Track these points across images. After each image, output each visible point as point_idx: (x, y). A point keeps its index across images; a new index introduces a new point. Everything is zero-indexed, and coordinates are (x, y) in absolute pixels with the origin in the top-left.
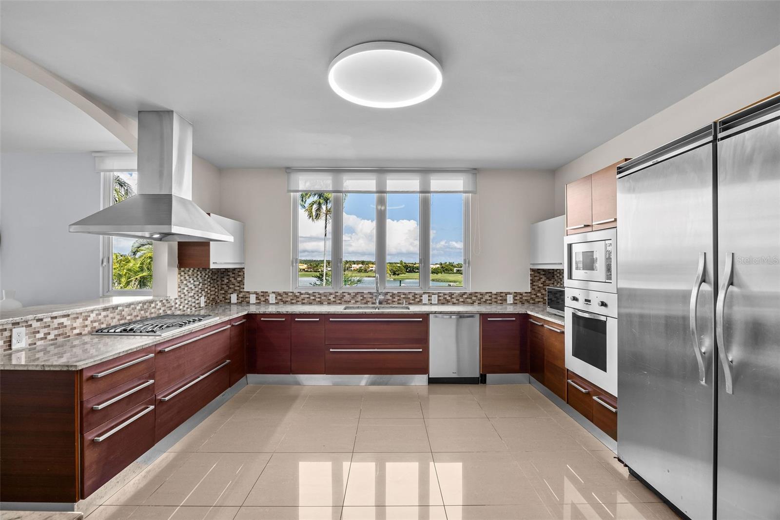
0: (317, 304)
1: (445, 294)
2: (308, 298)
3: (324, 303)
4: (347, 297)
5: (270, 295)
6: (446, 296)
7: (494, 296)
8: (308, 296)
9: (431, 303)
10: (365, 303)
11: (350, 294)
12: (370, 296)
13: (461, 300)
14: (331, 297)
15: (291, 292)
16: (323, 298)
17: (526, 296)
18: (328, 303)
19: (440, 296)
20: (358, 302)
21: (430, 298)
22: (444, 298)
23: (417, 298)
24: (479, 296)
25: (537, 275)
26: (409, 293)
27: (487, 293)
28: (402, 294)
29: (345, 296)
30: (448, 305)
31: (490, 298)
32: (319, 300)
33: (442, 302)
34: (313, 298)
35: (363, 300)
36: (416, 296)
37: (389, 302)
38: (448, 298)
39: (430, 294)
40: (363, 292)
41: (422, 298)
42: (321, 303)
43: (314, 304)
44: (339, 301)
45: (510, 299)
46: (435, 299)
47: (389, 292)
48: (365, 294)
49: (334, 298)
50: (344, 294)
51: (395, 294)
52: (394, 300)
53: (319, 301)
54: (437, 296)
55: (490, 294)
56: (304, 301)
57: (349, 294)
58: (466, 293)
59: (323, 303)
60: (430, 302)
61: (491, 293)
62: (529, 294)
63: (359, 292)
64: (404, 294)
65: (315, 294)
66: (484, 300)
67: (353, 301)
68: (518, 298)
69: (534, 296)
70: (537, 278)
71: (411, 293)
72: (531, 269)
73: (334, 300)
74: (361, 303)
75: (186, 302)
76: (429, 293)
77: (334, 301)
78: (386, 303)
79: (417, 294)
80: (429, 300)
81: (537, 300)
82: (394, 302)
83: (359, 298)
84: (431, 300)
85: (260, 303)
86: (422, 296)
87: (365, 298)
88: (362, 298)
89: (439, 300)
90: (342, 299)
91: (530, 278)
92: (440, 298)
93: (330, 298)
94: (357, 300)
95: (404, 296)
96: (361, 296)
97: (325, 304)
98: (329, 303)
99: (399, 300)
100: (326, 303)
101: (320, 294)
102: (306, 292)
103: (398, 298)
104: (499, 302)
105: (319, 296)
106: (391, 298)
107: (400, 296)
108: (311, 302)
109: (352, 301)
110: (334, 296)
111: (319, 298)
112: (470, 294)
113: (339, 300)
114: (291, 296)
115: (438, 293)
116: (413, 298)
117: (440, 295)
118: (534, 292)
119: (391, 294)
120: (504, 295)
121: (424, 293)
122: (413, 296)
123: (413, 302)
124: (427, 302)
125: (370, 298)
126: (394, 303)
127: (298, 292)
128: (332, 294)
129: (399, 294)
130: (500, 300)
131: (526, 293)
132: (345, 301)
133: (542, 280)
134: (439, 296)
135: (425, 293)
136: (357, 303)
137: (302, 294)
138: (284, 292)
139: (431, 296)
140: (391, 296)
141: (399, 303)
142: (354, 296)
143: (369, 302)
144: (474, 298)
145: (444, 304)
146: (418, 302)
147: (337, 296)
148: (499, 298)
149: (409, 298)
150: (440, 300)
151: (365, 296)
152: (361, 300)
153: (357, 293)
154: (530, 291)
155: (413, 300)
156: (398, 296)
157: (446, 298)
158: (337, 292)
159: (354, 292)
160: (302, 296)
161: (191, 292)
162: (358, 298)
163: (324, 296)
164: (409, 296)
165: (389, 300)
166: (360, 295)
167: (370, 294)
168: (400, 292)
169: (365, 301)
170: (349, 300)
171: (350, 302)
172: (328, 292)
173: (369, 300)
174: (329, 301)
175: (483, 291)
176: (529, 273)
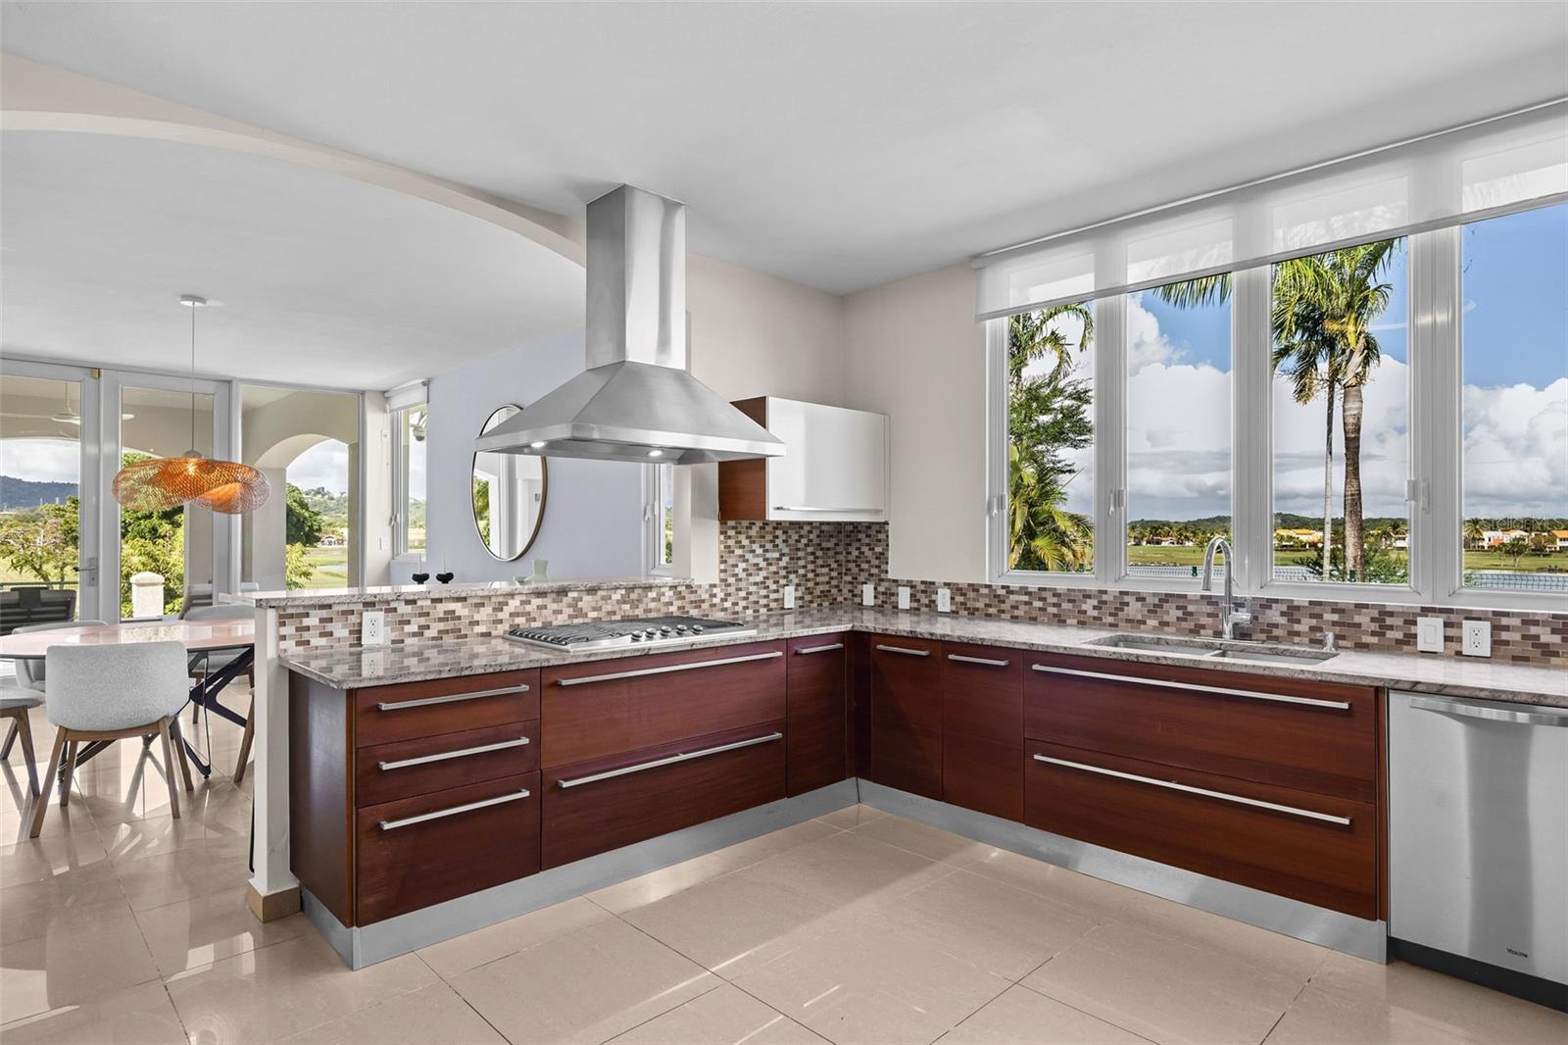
0: (1049, 624)
1: (1528, 621)
2: (1026, 603)
3: (1068, 621)
4: (1134, 609)
5: (939, 590)
6: (1534, 630)
8: (1026, 598)
9: (1459, 653)
10: (1191, 631)
11: (1144, 599)
12: (1209, 609)
14: (1089, 607)
15: (987, 586)
16: (1065, 606)
18: (1079, 622)
19: (1507, 628)
20: (1167, 624)
21: (1451, 632)
22: (1524, 637)
23: (1391, 628)
26: (1357, 606)
28: (1329, 609)
29: (1127, 604)
30: (1548, 664)
32: (1054, 610)
33: (1517, 650)
34: (1040, 604)
35: (1186, 620)
36: (1389, 621)
37: (1276, 632)
38: (1550, 638)
39: (1453, 618)
40: (1185, 596)
41: (1413, 629)
42: (1060, 620)
43: (1042, 623)
44: (1111, 620)
46: (1477, 637)
47: (1276, 601)
48: (1192, 602)
49: (1095, 608)
50: (1126, 599)
51: (1298, 608)
52: (1297, 627)
53: (1054, 615)
54: (1486, 626)
56: (1016, 612)
57: (1141, 599)
59: (1065, 621)
60: (1455, 646)
64: (1336, 609)
65: (1044, 594)
67: (1152, 622)
71: (1366, 606)
73: (1095, 613)
74: (1178, 630)
75: (743, 594)
76: (1450, 611)
77: (1095, 618)
78: (1263, 636)
79: (1391, 614)
80: (1447, 639)
82: (1298, 634)
83: (1173, 614)
84: (1460, 640)
85: (918, 609)
86: (1415, 623)
87: (1191, 614)
88: (1180, 613)
89: (1496, 643)
90: (1120, 613)
92: (1505, 636)
93: (1084, 607)
94: (1166, 618)
95: (1335, 617)
96: (1178, 608)
97: (1072, 625)
98: (1082, 624)
99: (1313, 629)
100: (1075, 622)
101: (1056, 595)
102: (1021, 588)
103: (1314, 622)
105: (1056, 600)
106: (1283, 621)
107: (1319, 616)
108: (1034, 615)
109: (1148, 622)
110: (1095, 602)
111: (1054, 605)
113: (1111, 614)
114: (986, 596)
115: (1495, 613)
116: (1374, 627)
117: (1505, 621)
119: (1284, 608)
121: (1426, 611)
122: (1373, 620)
123: (1375, 640)
124: (1439, 646)
125: (1209, 615)
126: (1296, 639)
127: (1003, 587)
128: (1089, 597)
129: (1317, 610)
132: (1128, 621)
134: (1496, 628)
135: (1433, 610)
136: (1166, 629)
137: (1012, 592)
138: (969, 585)
139: (1460, 626)
140: (1283, 614)
141: (1313, 642)
142: (1155, 605)
143: (1203, 627)
145: (1526, 659)
146: (1398, 641)
147: (1105, 602)
149: (1359, 625)
150: (1507, 643)
151: (1191, 608)
152: (1178, 619)
153: (1166, 598)
155: (1373, 634)
156: (1312, 616)
157: (1537, 637)
158: (1105, 592)
159: (1154, 595)
160: (1011, 596)
161: (758, 575)
162: (1168, 613)
163: (1069, 601)
164: (1357, 619)
165: (1276, 626)
166: (1174, 605)
167: (1209, 604)
168: (1320, 603)
169: (1190, 625)
170: (1140, 617)
171: (1144, 623)
172: (1079, 590)
173: (1204, 620)
174: (1082, 618)
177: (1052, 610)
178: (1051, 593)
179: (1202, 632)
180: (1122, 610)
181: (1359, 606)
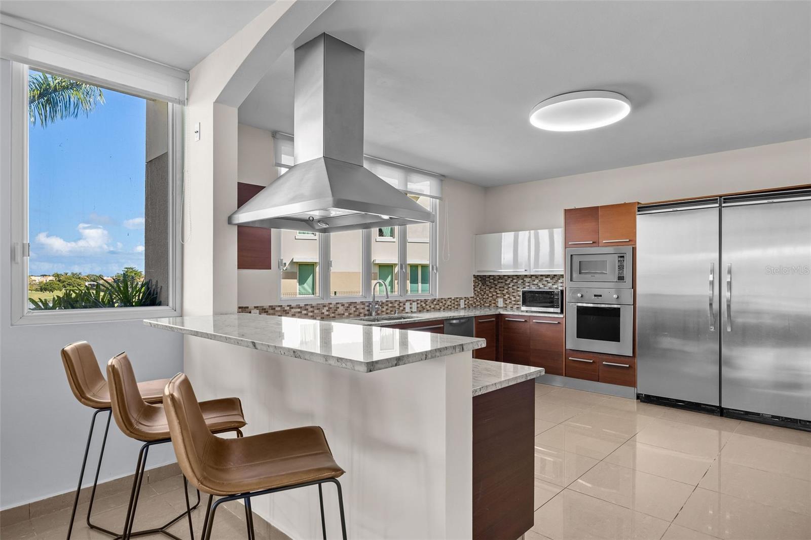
1: (421, 301)
2: (299, 312)
4: (341, 310)
5: (252, 311)
6: (422, 303)
7: (453, 302)
8: (299, 310)
9: (412, 312)
12: (363, 306)
13: (433, 306)
14: (325, 311)
15: (279, 306)
16: (316, 311)
17: (471, 301)
20: (351, 314)
21: (411, 306)
22: (421, 305)
23: (401, 306)
24: (444, 302)
25: (477, 281)
27: (448, 299)
28: (389, 302)
29: (338, 308)
30: (423, 312)
31: (450, 304)
33: (419, 309)
36: (401, 304)
37: (379, 312)
38: (424, 305)
39: (411, 302)
40: (356, 302)
41: (405, 306)
44: (333, 315)
45: (462, 303)
46: (414, 306)
47: (379, 301)
48: (358, 304)
49: (327, 311)
50: (338, 305)
51: (383, 303)
52: (383, 309)
54: (416, 303)
55: (450, 300)
57: (343, 305)
58: (435, 299)
60: (411, 310)
61: (451, 298)
62: (472, 299)
63: (352, 303)
64: (391, 303)
65: (307, 307)
66: (446, 306)
67: (346, 314)
68: (466, 303)
69: (475, 300)
70: (477, 284)
72: (474, 275)
73: (327, 313)
74: (354, 315)
76: (410, 300)
79: (401, 302)
80: (410, 308)
81: (477, 304)
82: (383, 311)
84: (412, 308)
86: (405, 304)
88: (354, 309)
89: (417, 307)
90: (336, 312)
91: (473, 284)
93: (323, 311)
95: (391, 305)
99: (387, 309)
101: (312, 307)
102: (297, 305)
103: (387, 307)
104: (456, 307)
105: (312, 309)
106: (380, 308)
107: (388, 305)
111: (312, 312)
112: (438, 301)
113: (333, 313)
114: (279, 311)
115: (416, 300)
116: (398, 307)
117: (418, 302)
118: (475, 297)
120: (458, 300)
121: (406, 301)
122: (398, 305)
124: (409, 310)
125: (363, 309)
127: (288, 306)
128: (325, 306)
129: (387, 303)
131: (471, 297)
132: (339, 315)
133: (480, 286)
134: (418, 304)
135: (408, 300)
137: (292, 308)
138: (270, 306)
139: (412, 304)
141: (387, 313)
142: (347, 307)
143: (361, 313)
144: (441, 304)
145: (421, 311)
146: (402, 310)
147: (331, 308)
148: (456, 303)
149: (396, 307)
151: (358, 307)
152: (354, 311)
153: (351, 304)
154: (473, 296)
155: (398, 309)
158: (331, 304)
159: (347, 303)
160: (292, 310)
163: (318, 309)
164: (395, 305)
165: (379, 310)
166: (353, 306)
169: (357, 313)
170: (342, 313)
171: (344, 314)
172: (322, 304)
173: (362, 311)
174: (323, 316)
175: (447, 297)
176: (473, 279)
177: (311, 314)
178: (310, 307)
179: (361, 315)
180: (337, 310)
181: (396, 301)
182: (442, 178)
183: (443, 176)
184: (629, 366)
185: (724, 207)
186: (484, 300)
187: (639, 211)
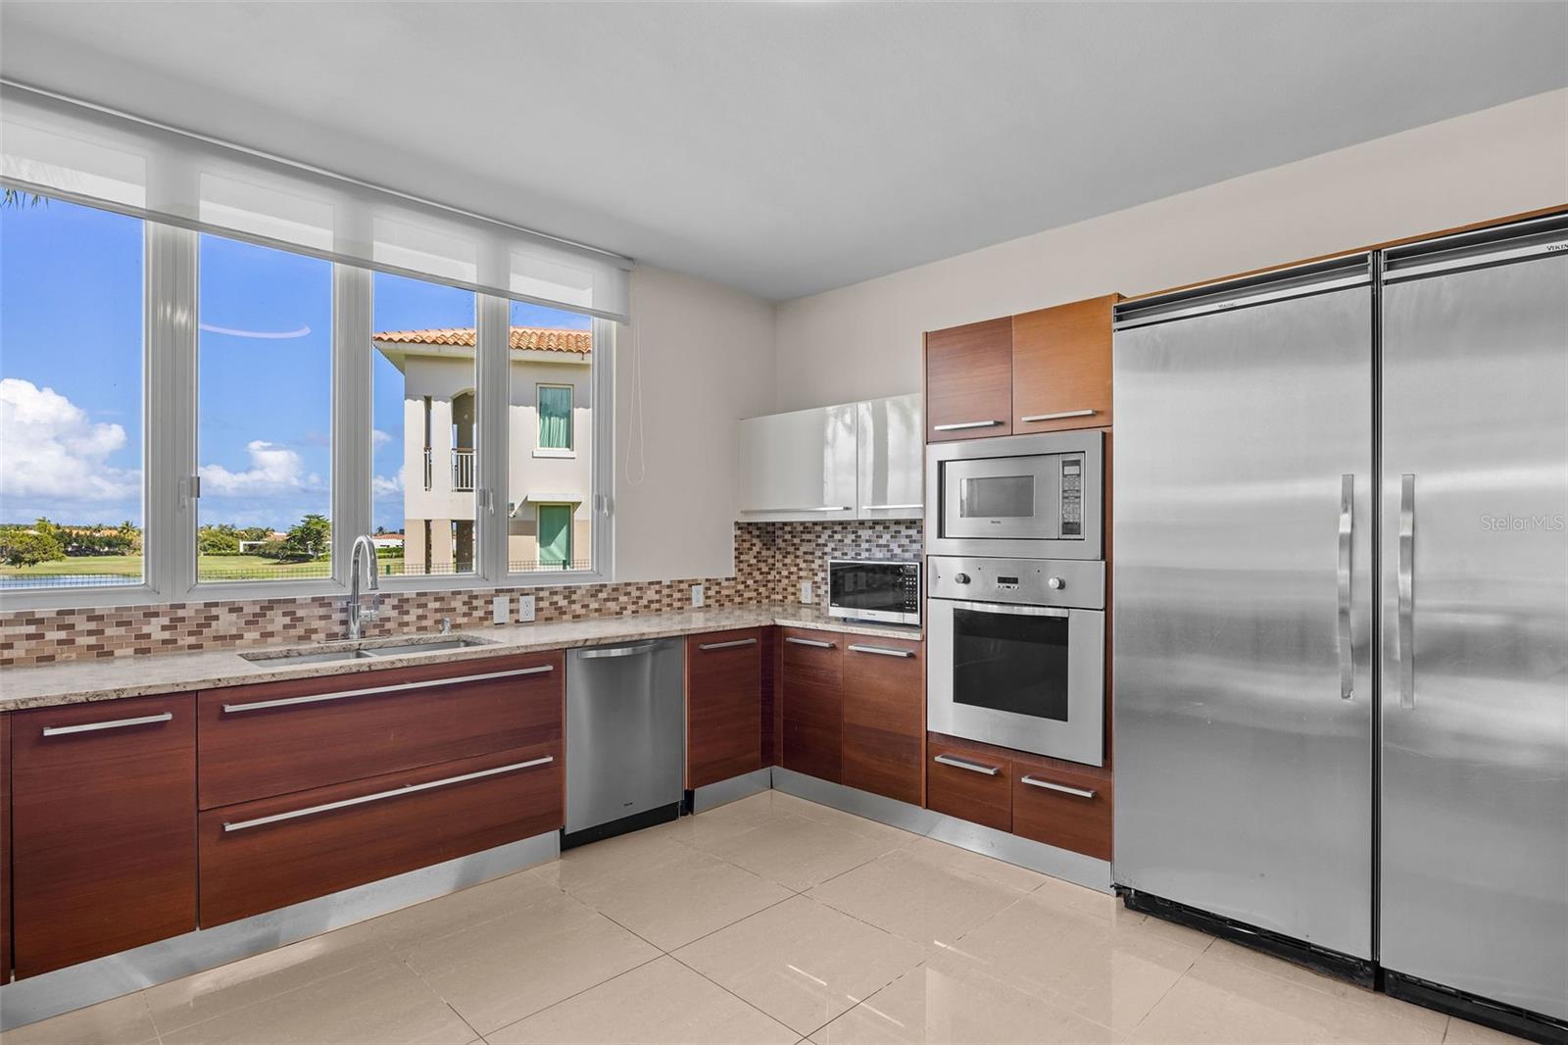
0: (81, 660)
1: (553, 593)
2: (29, 637)
3: (117, 653)
4: (226, 623)
6: (556, 598)
7: (665, 592)
8: (32, 629)
9: (517, 621)
10: (301, 638)
11: (240, 609)
12: (322, 611)
13: (594, 605)
14: (155, 629)
16: (111, 631)
17: (727, 588)
18: (137, 651)
19: (542, 599)
20: (271, 634)
21: (514, 606)
22: (551, 604)
23: (476, 608)
24: (635, 593)
25: (747, 537)
26: (454, 593)
27: (650, 583)
28: (432, 598)
29: (217, 618)
30: (561, 621)
31: (657, 597)
32: (92, 640)
33: (546, 614)
34: (63, 635)
35: (294, 627)
36: (475, 603)
37: (388, 625)
38: (562, 603)
39: (515, 595)
40: (294, 601)
41: (491, 607)
42: (102, 653)
43: (67, 662)
44: (192, 640)
45: (698, 596)
46: (527, 607)
47: (389, 596)
48: (302, 606)
50: (214, 611)
51: (407, 600)
52: (406, 618)
53: (90, 648)
54: (532, 599)
55: (657, 587)
57: (235, 609)
58: (605, 586)
59: (111, 653)
60: (515, 616)
61: (660, 583)
62: (733, 583)
63: (279, 601)
64: (439, 599)
65: (68, 620)
66: (644, 602)
67: (251, 635)
68: (711, 593)
69: (741, 587)
70: (746, 545)
71: (459, 593)
72: (737, 523)
73: (167, 635)
74: (284, 639)
76: (512, 590)
77: (165, 642)
78: (377, 631)
79: (476, 597)
80: (511, 611)
81: (747, 595)
82: (407, 624)
83: (278, 620)
84: (518, 611)
86: (492, 602)
87: (301, 619)
88: (287, 620)
89: (538, 610)
90: (205, 630)
91: (734, 545)
92: (542, 604)
93: (146, 630)
94: (270, 628)
95: (437, 605)
96: (285, 614)
97: (125, 657)
98: (142, 652)
99: (420, 618)
100: (130, 651)
101: (94, 618)
102: (18, 615)
103: (420, 611)
104: (677, 604)
105: (93, 626)
106: (394, 614)
107: (424, 606)
108: (46, 653)
109: (246, 635)
110: (166, 621)
111: (91, 633)
112: (614, 590)
113: (191, 634)
115: (537, 589)
116: (465, 609)
117: (541, 594)
118: (741, 578)
119: (396, 602)
120: (684, 586)
121: (498, 592)
122: (465, 603)
123: (465, 620)
124: (506, 618)
125: (321, 618)
126: (406, 629)
128: (156, 615)
129: (423, 600)
130: (679, 600)
131: (727, 579)
132: (216, 638)
133: (756, 549)
134: (539, 599)
135: (502, 591)
136: (269, 640)
139: (518, 600)
140: (394, 607)
141: (419, 629)
142: (255, 615)
143: (315, 631)
144: (623, 599)
145: (551, 619)
146: (481, 619)
147: (183, 619)
148: (677, 595)
149: (455, 609)
150: (542, 609)
151: (300, 613)
152: (285, 627)
153: (271, 605)
154: (734, 576)
155: (465, 615)
156: (419, 606)
157: (556, 603)
158: (183, 606)
159: (254, 602)
162: (272, 621)
163: (119, 624)
164: (453, 604)
165: (388, 619)
166: (280, 612)
167: (322, 605)
168: (425, 594)
169: (300, 631)
170: (234, 632)
171: (241, 637)
172: (137, 608)
173: (316, 624)
174: (144, 644)
175: (644, 579)
176: (734, 532)
177: (83, 641)
179: (314, 636)
180: (209, 626)
181: (455, 593)
182: (626, 265)
183: (630, 259)
184: (1095, 796)
185: (1387, 282)
186: (771, 585)
187: (1119, 319)
